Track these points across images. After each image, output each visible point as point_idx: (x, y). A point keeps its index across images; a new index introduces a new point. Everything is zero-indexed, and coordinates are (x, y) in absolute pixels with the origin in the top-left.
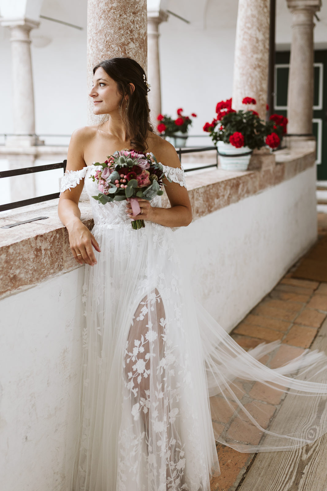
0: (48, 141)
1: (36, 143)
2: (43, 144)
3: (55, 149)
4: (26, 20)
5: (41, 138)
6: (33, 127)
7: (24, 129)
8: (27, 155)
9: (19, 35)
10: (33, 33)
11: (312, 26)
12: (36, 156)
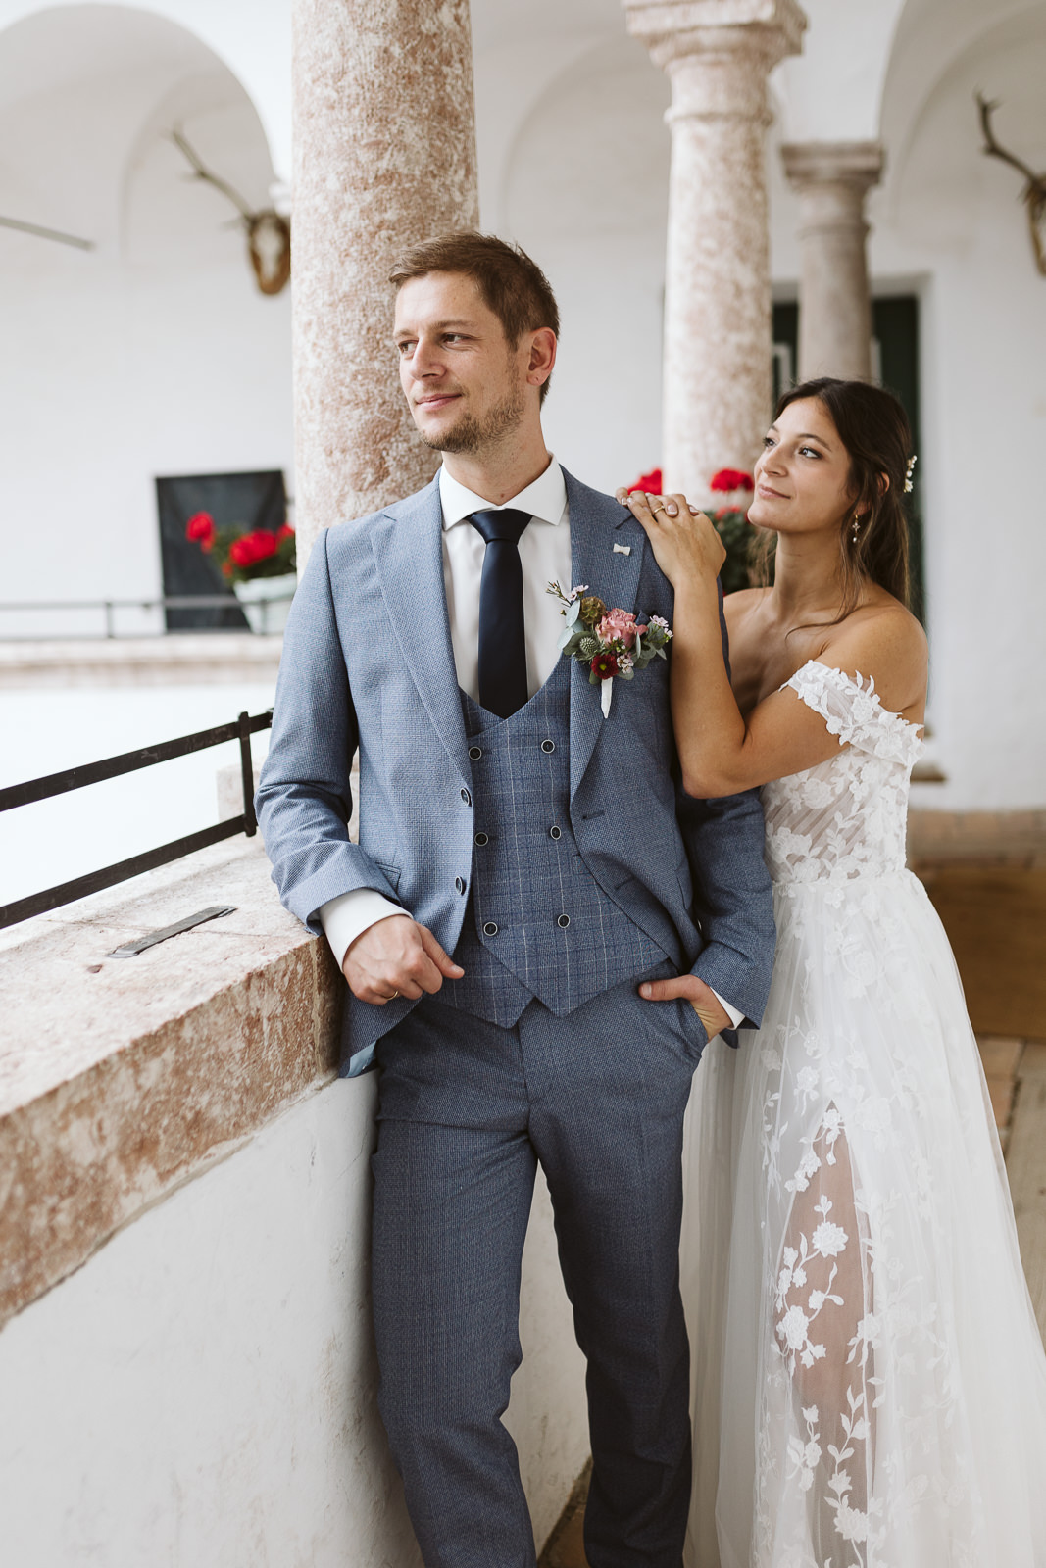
11: (860, 230)
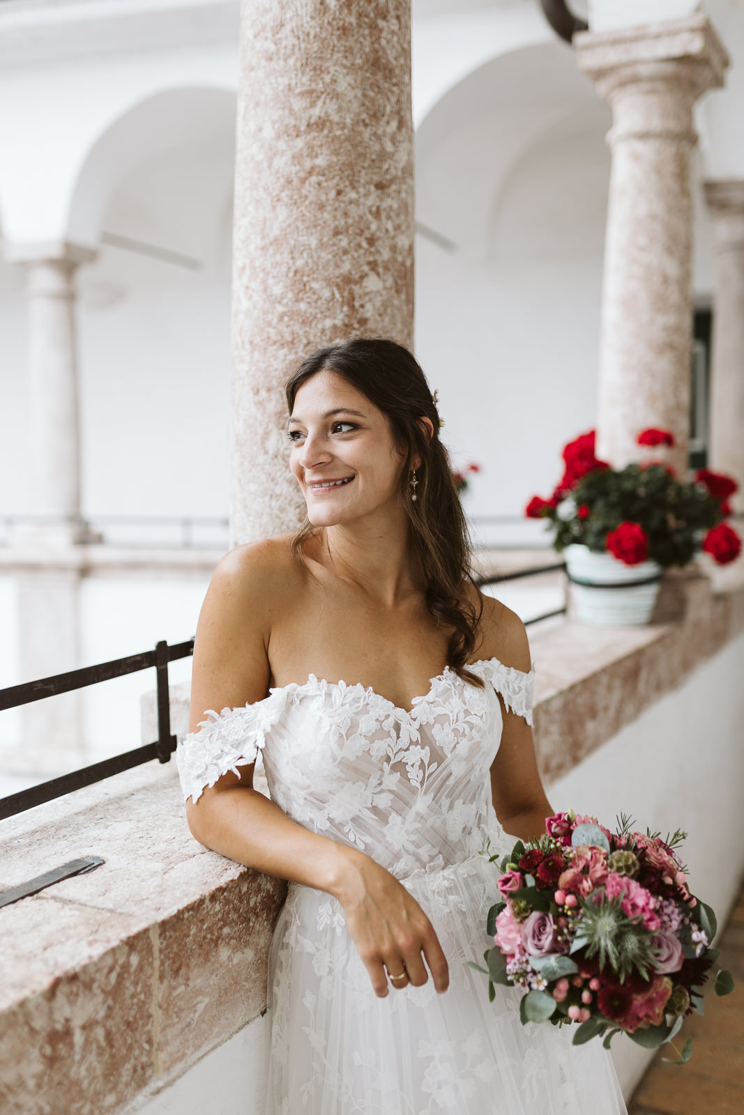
0: (113, 533)
1: (86, 537)
2: (100, 540)
3: (128, 555)
4: (68, 246)
5: (97, 528)
6: (77, 498)
7: (52, 503)
8: (60, 568)
9: (48, 280)
10: (85, 276)
12: (85, 571)
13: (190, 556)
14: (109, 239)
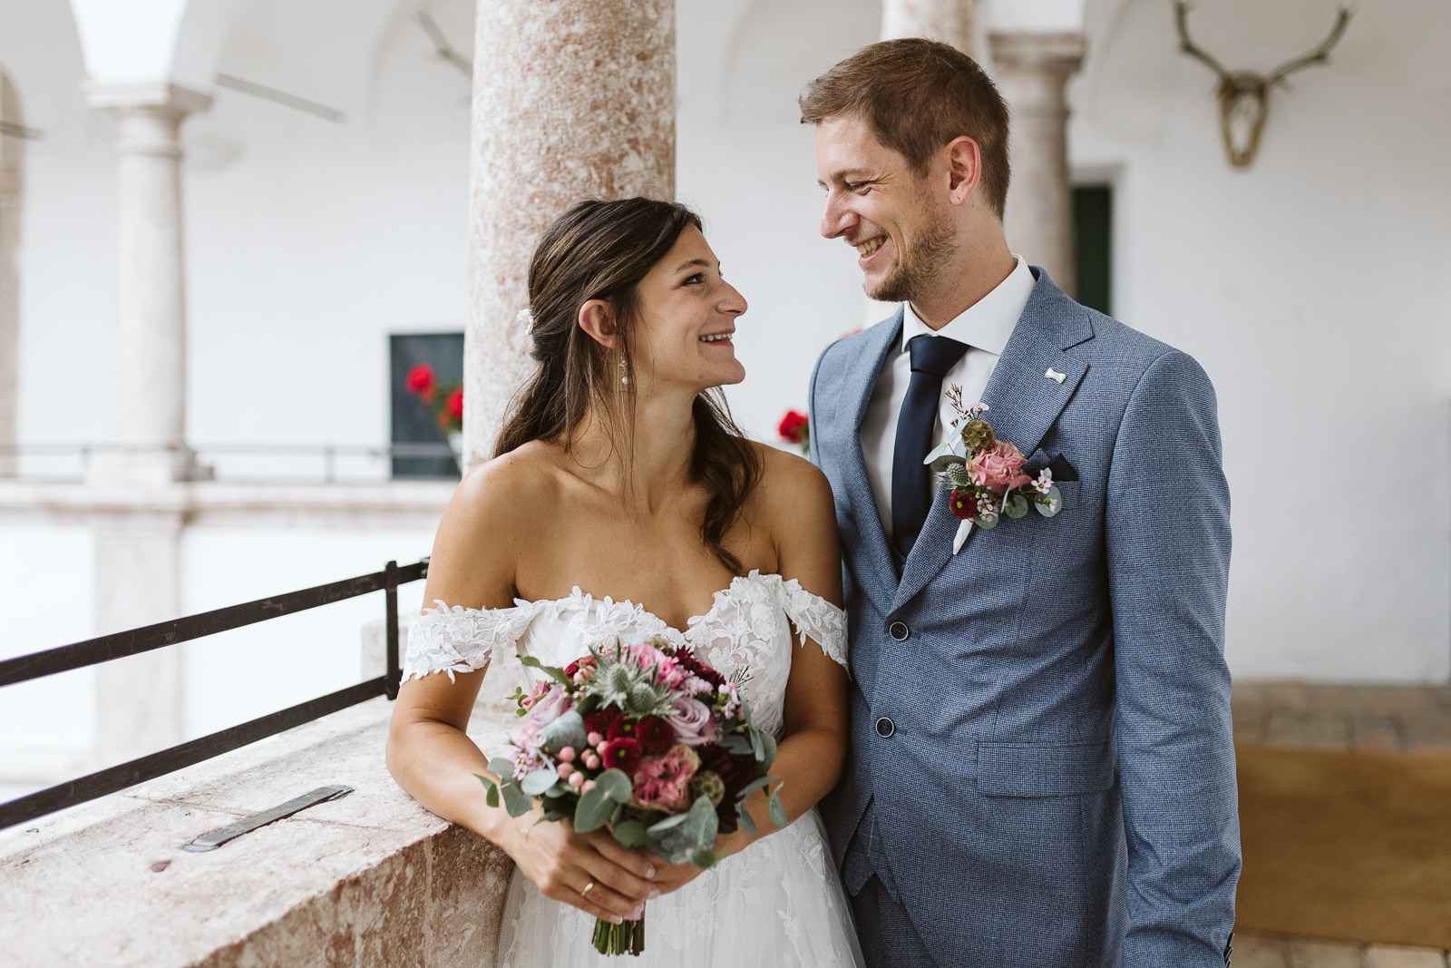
0: (227, 466)
1: (191, 471)
2: (210, 474)
3: (251, 494)
4: (173, 89)
5: (205, 459)
6: (180, 421)
7: (147, 427)
8: (157, 512)
9: (147, 134)
10: (193, 128)
11: (1062, 114)
12: (189, 517)
13: (334, 495)
14: (224, 80)
